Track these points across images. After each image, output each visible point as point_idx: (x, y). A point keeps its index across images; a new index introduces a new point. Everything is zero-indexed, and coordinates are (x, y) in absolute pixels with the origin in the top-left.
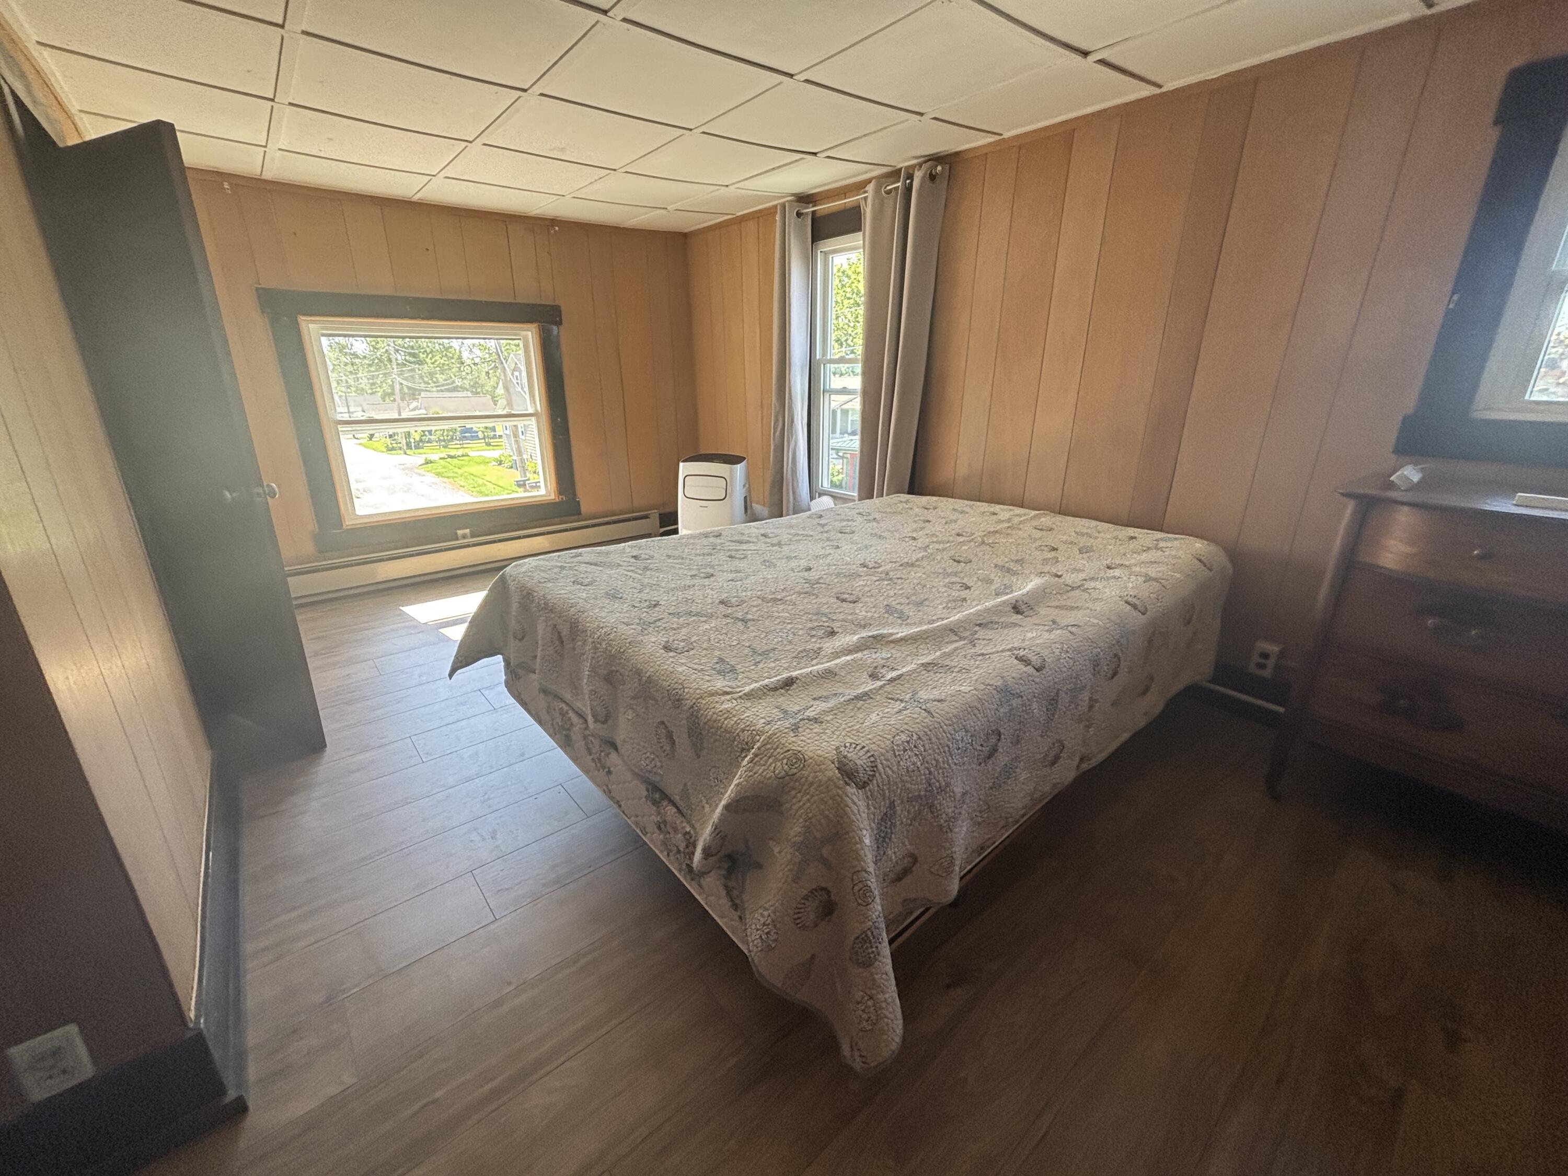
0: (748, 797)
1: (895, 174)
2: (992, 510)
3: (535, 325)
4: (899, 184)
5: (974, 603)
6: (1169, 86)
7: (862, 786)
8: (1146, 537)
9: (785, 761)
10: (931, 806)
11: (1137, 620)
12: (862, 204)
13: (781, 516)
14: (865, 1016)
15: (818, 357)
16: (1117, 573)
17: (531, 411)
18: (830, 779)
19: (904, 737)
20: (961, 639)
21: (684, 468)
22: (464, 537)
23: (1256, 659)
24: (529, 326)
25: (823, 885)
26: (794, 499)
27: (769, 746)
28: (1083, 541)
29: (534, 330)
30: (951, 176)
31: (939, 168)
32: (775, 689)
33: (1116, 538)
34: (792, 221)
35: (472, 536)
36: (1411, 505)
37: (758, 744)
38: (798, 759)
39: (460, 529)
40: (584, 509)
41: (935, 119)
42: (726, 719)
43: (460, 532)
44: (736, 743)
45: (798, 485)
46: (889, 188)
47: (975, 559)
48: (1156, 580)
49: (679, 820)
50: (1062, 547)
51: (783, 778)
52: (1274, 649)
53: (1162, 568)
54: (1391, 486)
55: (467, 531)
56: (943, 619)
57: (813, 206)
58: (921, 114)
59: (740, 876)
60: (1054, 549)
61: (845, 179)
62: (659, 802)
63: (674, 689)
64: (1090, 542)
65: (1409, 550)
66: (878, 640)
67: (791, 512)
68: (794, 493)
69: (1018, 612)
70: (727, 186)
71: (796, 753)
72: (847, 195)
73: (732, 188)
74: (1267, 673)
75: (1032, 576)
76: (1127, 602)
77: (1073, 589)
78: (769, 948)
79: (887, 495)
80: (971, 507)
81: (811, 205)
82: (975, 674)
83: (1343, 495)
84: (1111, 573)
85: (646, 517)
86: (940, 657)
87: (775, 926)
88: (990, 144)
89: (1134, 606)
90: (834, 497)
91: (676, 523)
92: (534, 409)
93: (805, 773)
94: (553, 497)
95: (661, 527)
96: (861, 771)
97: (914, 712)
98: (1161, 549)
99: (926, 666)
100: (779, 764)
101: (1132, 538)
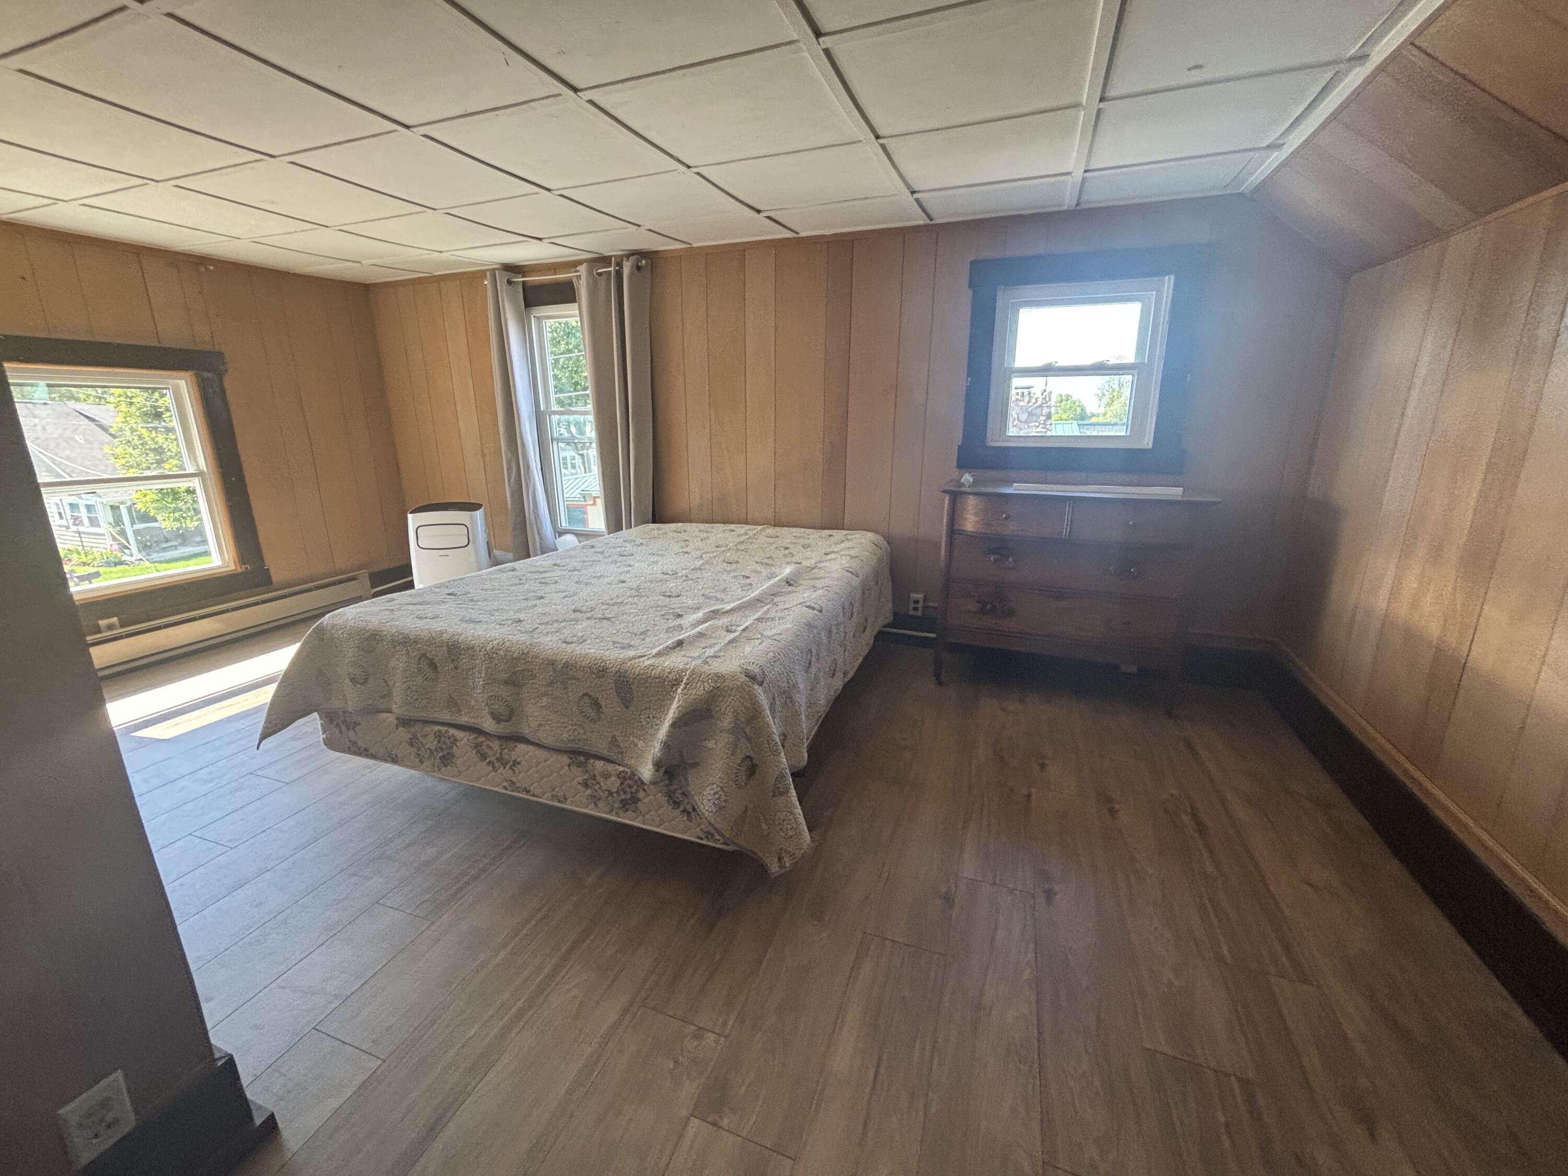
0: (688, 713)
1: (604, 260)
2: (729, 528)
3: (190, 373)
4: (612, 269)
5: (759, 585)
6: (803, 234)
7: (761, 684)
8: (839, 534)
9: (710, 681)
10: (791, 698)
11: (856, 581)
12: (574, 280)
13: (528, 556)
14: (790, 827)
15: (542, 409)
16: (833, 556)
17: (191, 469)
18: (743, 682)
19: (771, 654)
20: (767, 604)
21: (413, 520)
22: (110, 627)
23: (912, 605)
24: (182, 374)
25: (748, 754)
26: (541, 538)
27: (694, 676)
28: (801, 541)
29: (189, 379)
30: (653, 267)
31: (644, 262)
32: (674, 648)
33: (820, 537)
34: (504, 288)
35: (122, 626)
36: (974, 494)
37: (686, 678)
38: (718, 677)
39: (103, 618)
40: (275, 578)
41: (649, 230)
42: (652, 670)
43: (103, 623)
44: (666, 683)
45: (542, 527)
46: (600, 271)
47: (740, 560)
48: (857, 557)
49: (611, 768)
50: (791, 546)
51: (712, 691)
52: (920, 596)
53: (857, 550)
54: (962, 485)
55: (114, 620)
56: (746, 597)
57: (523, 277)
58: (639, 226)
59: (682, 779)
60: (787, 548)
61: (557, 257)
62: (585, 762)
63: (596, 664)
64: (806, 541)
65: (976, 519)
66: (715, 614)
67: (539, 552)
68: (539, 534)
69: (790, 585)
70: (441, 252)
71: (716, 675)
72: (557, 271)
73: (443, 254)
74: (919, 613)
75: (784, 566)
76: (847, 571)
77: (813, 569)
78: (722, 808)
79: (636, 526)
80: (712, 527)
81: (520, 275)
82: (790, 618)
83: (943, 492)
84: (829, 557)
85: (353, 579)
86: (763, 614)
87: (723, 791)
88: (681, 249)
89: (851, 572)
90: (577, 534)
91: (411, 574)
92: (195, 468)
93: (727, 684)
94: (232, 567)
95: (373, 587)
96: (758, 676)
97: (767, 642)
98: (849, 540)
99: (758, 620)
100: (706, 684)
101: (831, 536)
